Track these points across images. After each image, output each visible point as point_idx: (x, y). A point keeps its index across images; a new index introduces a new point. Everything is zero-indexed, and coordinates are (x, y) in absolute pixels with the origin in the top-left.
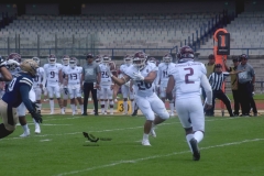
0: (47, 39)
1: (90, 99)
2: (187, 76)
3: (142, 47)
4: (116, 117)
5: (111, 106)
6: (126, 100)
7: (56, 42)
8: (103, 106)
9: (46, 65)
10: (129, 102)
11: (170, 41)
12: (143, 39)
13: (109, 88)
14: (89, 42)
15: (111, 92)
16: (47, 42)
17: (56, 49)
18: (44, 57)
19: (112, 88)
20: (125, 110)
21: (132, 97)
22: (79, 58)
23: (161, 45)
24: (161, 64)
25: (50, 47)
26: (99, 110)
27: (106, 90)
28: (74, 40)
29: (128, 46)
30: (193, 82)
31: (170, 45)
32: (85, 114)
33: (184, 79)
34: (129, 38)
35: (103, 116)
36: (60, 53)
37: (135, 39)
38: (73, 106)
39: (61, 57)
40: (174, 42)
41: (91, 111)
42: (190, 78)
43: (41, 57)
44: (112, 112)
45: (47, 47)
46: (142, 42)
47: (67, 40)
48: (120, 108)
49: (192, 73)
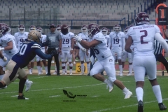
0: (17, 12)
1: (53, 62)
2: (142, 37)
3: (96, 18)
4: (74, 77)
5: (71, 68)
6: (82, 62)
7: (25, 14)
8: (64, 68)
9: (17, 34)
10: (85, 64)
11: (119, 14)
12: (96, 12)
13: (69, 52)
14: (52, 15)
15: (71, 56)
16: (17, 15)
17: (25, 20)
18: (15, 27)
19: (71, 53)
20: (82, 71)
21: (88, 60)
22: (44, 27)
23: (112, 17)
24: (112, 33)
25: (20, 18)
26: (61, 71)
27: (66, 54)
28: (39, 13)
29: (84, 18)
30: (147, 43)
31: (119, 17)
32: (49, 74)
33: (139, 40)
34: (85, 11)
35: (64, 75)
36: (28, 23)
37: (90, 12)
38: (39, 67)
39: (29, 27)
40: (123, 14)
41: (53, 72)
42: (145, 39)
43: (12, 27)
44: (71, 72)
45: (17, 18)
46: (96, 15)
47: (34, 13)
48: (78, 69)
49: (146, 35)
